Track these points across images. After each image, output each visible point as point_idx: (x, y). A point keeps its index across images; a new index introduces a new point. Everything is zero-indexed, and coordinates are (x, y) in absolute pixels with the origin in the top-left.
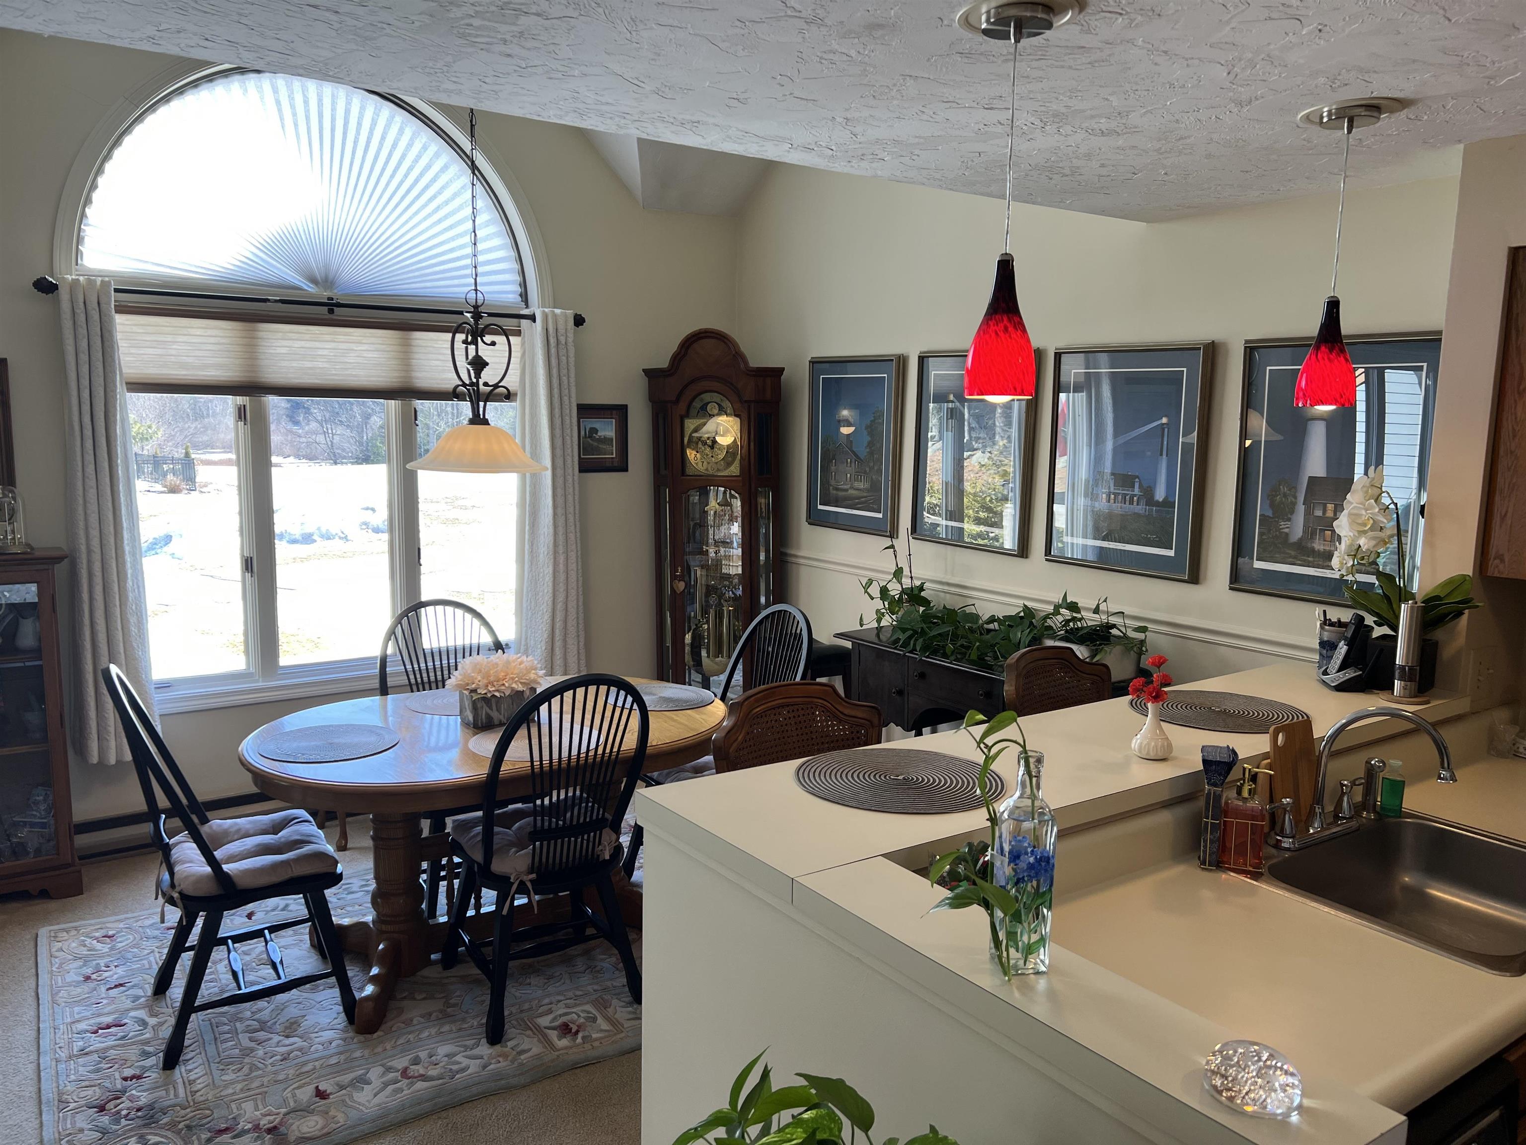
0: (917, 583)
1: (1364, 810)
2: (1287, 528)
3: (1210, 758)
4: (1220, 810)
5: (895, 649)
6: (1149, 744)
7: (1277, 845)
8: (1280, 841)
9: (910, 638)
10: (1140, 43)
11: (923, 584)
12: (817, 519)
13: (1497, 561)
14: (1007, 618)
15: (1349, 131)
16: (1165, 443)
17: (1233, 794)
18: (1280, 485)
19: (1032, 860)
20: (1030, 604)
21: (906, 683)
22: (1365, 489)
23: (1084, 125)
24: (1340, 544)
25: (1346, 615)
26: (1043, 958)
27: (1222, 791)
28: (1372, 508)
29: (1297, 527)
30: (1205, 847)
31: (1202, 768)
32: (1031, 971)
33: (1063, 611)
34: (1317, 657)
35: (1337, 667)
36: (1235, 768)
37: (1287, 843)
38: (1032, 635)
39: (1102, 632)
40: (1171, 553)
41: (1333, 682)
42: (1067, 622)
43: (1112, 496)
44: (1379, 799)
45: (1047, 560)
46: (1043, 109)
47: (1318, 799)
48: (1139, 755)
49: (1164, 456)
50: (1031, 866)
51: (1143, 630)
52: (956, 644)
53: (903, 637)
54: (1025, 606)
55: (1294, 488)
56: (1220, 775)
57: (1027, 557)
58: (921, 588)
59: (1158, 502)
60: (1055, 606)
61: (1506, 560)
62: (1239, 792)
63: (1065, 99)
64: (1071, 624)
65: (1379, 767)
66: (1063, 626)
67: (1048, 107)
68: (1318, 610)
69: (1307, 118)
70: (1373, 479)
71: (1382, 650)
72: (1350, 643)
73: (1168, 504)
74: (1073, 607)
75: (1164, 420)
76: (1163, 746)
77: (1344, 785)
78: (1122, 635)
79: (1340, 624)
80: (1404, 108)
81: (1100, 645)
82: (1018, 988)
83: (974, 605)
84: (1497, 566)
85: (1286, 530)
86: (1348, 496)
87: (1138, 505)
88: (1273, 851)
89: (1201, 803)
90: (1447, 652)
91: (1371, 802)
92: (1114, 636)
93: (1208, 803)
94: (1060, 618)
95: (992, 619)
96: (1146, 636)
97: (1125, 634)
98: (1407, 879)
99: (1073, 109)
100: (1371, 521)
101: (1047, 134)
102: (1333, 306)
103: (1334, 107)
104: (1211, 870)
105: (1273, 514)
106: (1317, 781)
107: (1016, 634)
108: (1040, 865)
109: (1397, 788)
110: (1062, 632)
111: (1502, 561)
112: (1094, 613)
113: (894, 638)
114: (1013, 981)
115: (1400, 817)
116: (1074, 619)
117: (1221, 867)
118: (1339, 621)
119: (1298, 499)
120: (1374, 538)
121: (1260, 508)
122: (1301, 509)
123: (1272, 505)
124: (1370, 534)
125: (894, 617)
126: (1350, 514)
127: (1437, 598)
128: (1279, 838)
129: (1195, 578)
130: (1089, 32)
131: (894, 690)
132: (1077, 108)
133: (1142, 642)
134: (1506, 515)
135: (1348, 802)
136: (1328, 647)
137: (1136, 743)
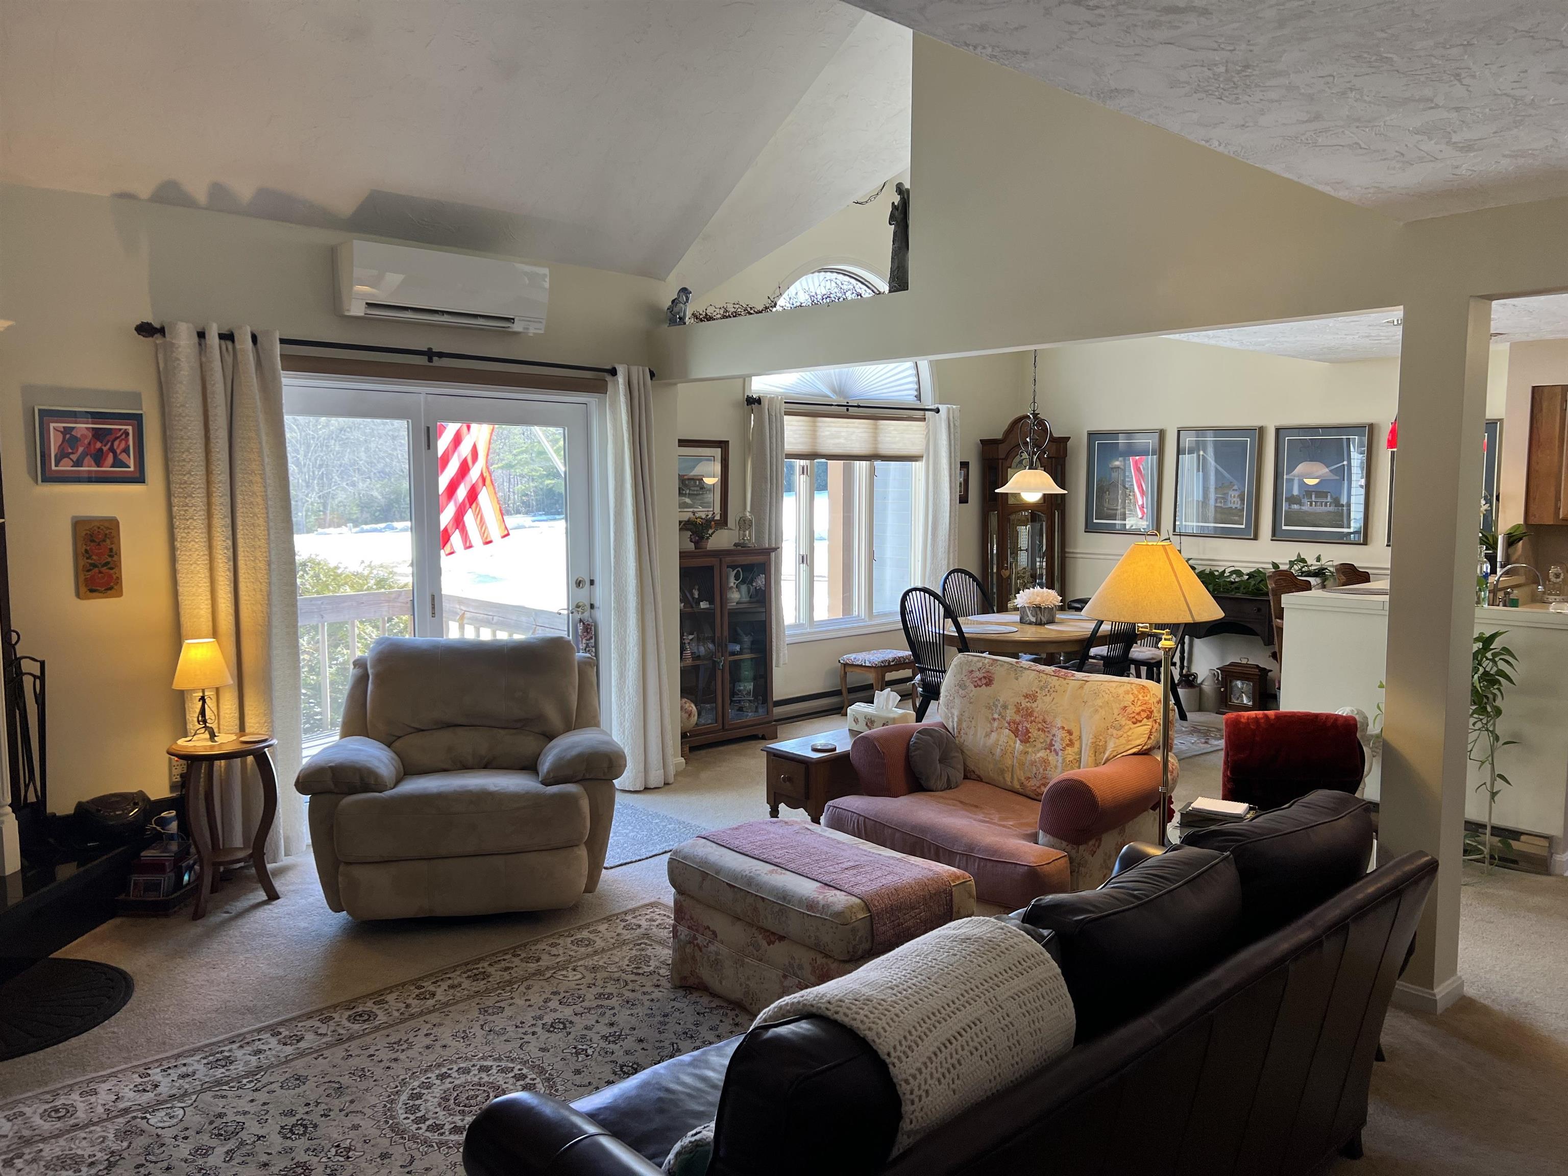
12: (1090, 528)
13: (1533, 517)
33: (1297, 563)
42: (1302, 568)
45: (1272, 540)
57: (1258, 540)
59: (1342, 505)
61: (1537, 517)
66: (1299, 570)
84: (1533, 520)
94: (1297, 567)
110: (1299, 573)
116: (1306, 566)
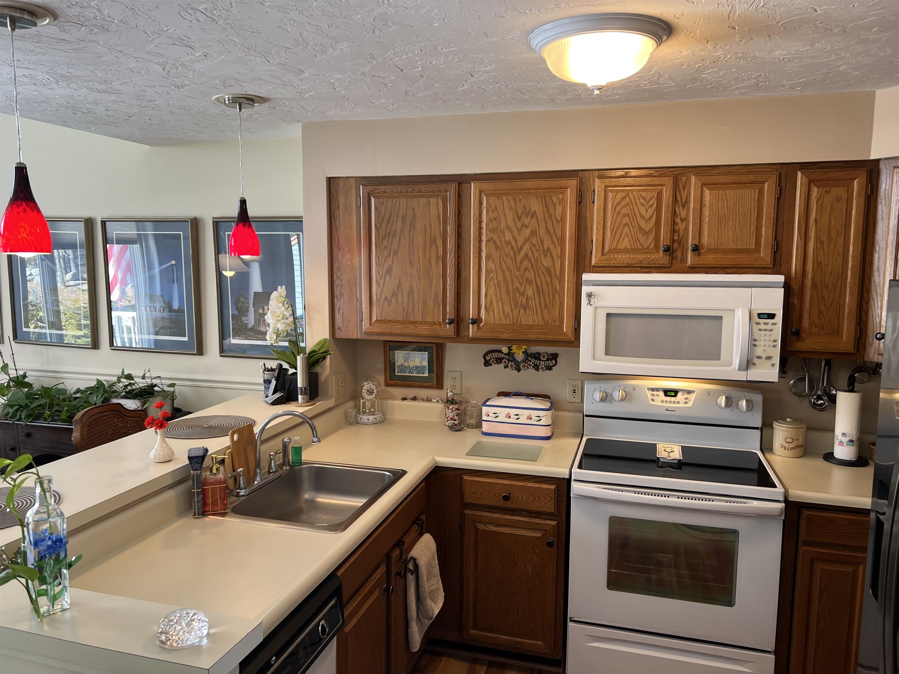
0: (21, 373)
1: (284, 465)
2: (246, 320)
3: (192, 455)
4: (202, 483)
5: (6, 420)
6: (159, 454)
7: (238, 495)
8: (239, 492)
9: (17, 410)
10: (102, 44)
11: (25, 373)
13: (339, 331)
14: (88, 389)
15: (240, 110)
16: (175, 275)
17: (208, 473)
18: (240, 297)
19: (50, 543)
20: (101, 378)
21: (17, 442)
22: (277, 298)
23: (84, 85)
24: (269, 328)
25: (273, 364)
26: (66, 600)
27: (201, 473)
28: (281, 308)
29: (250, 320)
30: (195, 505)
31: (188, 463)
32: (59, 610)
33: (123, 380)
34: (264, 388)
35: (272, 393)
36: (206, 458)
37: (242, 492)
38: (103, 397)
39: (149, 390)
40: (186, 339)
41: (270, 401)
42: (126, 386)
43: (148, 308)
44: (291, 458)
45: (111, 349)
46: (52, 71)
47: (258, 464)
48: (154, 461)
49: (176, 283)
50: (49, 547)
51: (173, 385)
52: (52, 410)
53: (11, 411)
54: (98, 380)
55: (247, 299)
56: (198, 463)
57: (98, 349)
58: (24, 376)
59: (175, 310)
60: (118, 377)
61: (343, 330)
62: (211, 471)
63: (65, 68)
64: (129, 387)
65: (288, 442)
66: (123, 389)
67: (55, 71)
68: (261, 362)
69: (218, 99)
70: (281, 293)
71: (291, 381)
72: (277, 379)
73: (180, 311)
74: (129, 377)
75: (173, 262)
76: (168, 453)
77: (271, 455)
78: (161, 390)
79: (272, 370)
80: (265, 102)
81: (147, 397)
82: (48, 624)
83: (63, 383)
84: (339, 333)
85: (246, 322)
86: (270, 302)
87: (163, 312)
88: (235, 498)
89: (190, 482)
90: (322, 378)
91: (287, 461)
92: (157, 391)
93: (193, 481)
94: (121, 385)
95: (78, 391)
96: (175, 389)
97: (163, 389)
98: (306, 496)
99: (73, 74)
100: (282, 315)
101: (62, 87)
102: (243, 202)
103: (230, 96)
104: (200, 517)
105: (238, 313)
106: (256, 456)
107: (93, 398)
108: (56, 544)
109: (298, 451)
110: (124, 393)
111: (341, 331)
112: (142, 379)
113: (5, 412)
114: (44, 620)
115: (301, 465)
116: (130, 384)
117: (205, 514)
118: (271, 368)
119: (250, 305)
120: (284, 323)
121: (231, 310)
122: (252, 309)
123: (237, 308)
124: (282, 321)
125: (5, 398)
126: (271, 312)
127: (314, 351)
128: (238, 491)
129: (200, 352)
130: (65, 31)
131: (8, 448)
132: (74, 74)
133: (173, 392)
134: (340, 308)
135: (274, 463)
136: (267, 382)
137: (152, 454)
